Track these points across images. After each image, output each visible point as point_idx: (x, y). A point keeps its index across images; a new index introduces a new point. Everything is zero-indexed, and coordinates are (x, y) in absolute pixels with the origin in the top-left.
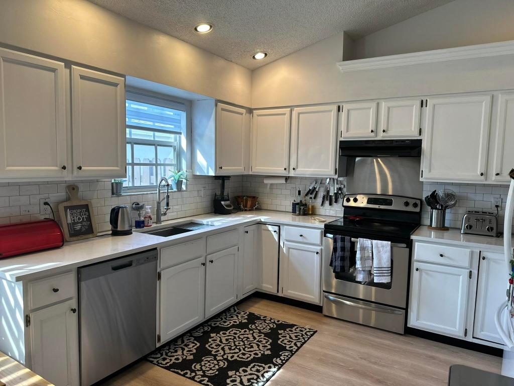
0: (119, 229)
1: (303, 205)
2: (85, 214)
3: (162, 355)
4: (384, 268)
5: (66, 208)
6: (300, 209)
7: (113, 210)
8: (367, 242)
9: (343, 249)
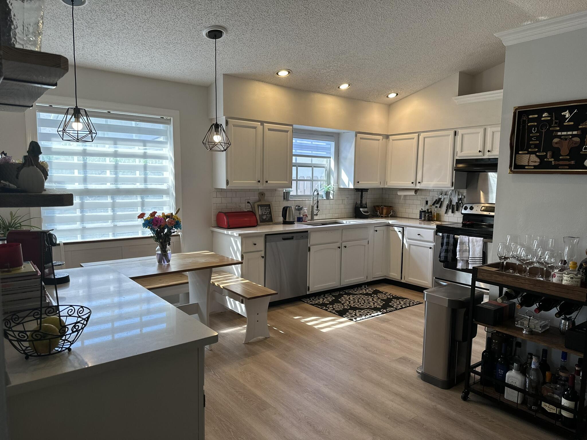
0: (287, 220)
1: (428, 213)
2: (268, 210)
3: (310, 299)
4: (477, 258)
5: (258, 206)
6: (425, 215)
7: (284, 208)
8: (465, 238)
9: (448, 243)
